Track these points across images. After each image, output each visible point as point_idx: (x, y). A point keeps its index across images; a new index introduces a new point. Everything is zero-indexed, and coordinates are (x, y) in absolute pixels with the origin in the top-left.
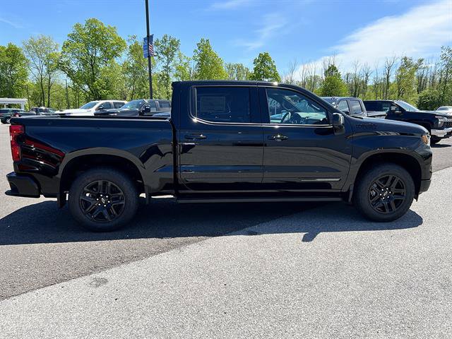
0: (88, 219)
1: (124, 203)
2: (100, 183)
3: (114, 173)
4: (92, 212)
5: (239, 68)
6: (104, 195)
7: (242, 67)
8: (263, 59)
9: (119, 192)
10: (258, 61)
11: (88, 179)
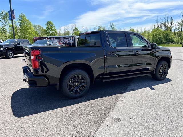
0: (71, 93)
1: (86, 84)
2: (77, 76)
3: (82, 71)
4: (73, 90)
5: (39, 27)
6: (77, 82)
7: (40, 27)
8: (50, 23)
9: (84, 79)
10: (47, 24)
11: (72, 75)
